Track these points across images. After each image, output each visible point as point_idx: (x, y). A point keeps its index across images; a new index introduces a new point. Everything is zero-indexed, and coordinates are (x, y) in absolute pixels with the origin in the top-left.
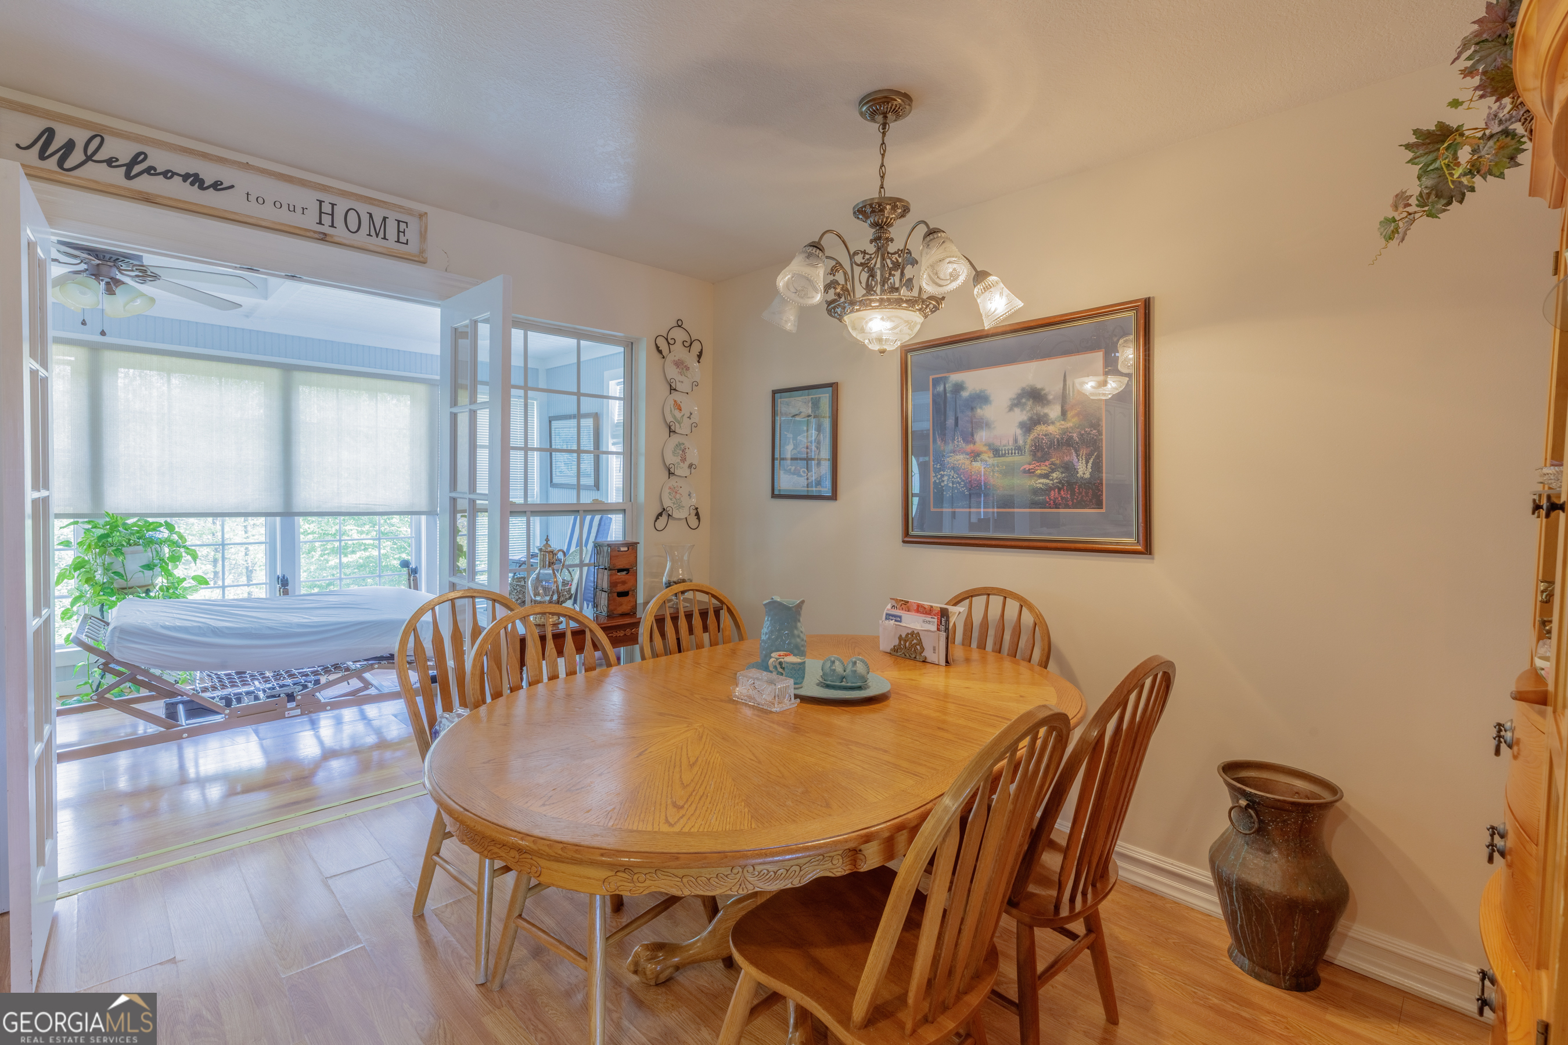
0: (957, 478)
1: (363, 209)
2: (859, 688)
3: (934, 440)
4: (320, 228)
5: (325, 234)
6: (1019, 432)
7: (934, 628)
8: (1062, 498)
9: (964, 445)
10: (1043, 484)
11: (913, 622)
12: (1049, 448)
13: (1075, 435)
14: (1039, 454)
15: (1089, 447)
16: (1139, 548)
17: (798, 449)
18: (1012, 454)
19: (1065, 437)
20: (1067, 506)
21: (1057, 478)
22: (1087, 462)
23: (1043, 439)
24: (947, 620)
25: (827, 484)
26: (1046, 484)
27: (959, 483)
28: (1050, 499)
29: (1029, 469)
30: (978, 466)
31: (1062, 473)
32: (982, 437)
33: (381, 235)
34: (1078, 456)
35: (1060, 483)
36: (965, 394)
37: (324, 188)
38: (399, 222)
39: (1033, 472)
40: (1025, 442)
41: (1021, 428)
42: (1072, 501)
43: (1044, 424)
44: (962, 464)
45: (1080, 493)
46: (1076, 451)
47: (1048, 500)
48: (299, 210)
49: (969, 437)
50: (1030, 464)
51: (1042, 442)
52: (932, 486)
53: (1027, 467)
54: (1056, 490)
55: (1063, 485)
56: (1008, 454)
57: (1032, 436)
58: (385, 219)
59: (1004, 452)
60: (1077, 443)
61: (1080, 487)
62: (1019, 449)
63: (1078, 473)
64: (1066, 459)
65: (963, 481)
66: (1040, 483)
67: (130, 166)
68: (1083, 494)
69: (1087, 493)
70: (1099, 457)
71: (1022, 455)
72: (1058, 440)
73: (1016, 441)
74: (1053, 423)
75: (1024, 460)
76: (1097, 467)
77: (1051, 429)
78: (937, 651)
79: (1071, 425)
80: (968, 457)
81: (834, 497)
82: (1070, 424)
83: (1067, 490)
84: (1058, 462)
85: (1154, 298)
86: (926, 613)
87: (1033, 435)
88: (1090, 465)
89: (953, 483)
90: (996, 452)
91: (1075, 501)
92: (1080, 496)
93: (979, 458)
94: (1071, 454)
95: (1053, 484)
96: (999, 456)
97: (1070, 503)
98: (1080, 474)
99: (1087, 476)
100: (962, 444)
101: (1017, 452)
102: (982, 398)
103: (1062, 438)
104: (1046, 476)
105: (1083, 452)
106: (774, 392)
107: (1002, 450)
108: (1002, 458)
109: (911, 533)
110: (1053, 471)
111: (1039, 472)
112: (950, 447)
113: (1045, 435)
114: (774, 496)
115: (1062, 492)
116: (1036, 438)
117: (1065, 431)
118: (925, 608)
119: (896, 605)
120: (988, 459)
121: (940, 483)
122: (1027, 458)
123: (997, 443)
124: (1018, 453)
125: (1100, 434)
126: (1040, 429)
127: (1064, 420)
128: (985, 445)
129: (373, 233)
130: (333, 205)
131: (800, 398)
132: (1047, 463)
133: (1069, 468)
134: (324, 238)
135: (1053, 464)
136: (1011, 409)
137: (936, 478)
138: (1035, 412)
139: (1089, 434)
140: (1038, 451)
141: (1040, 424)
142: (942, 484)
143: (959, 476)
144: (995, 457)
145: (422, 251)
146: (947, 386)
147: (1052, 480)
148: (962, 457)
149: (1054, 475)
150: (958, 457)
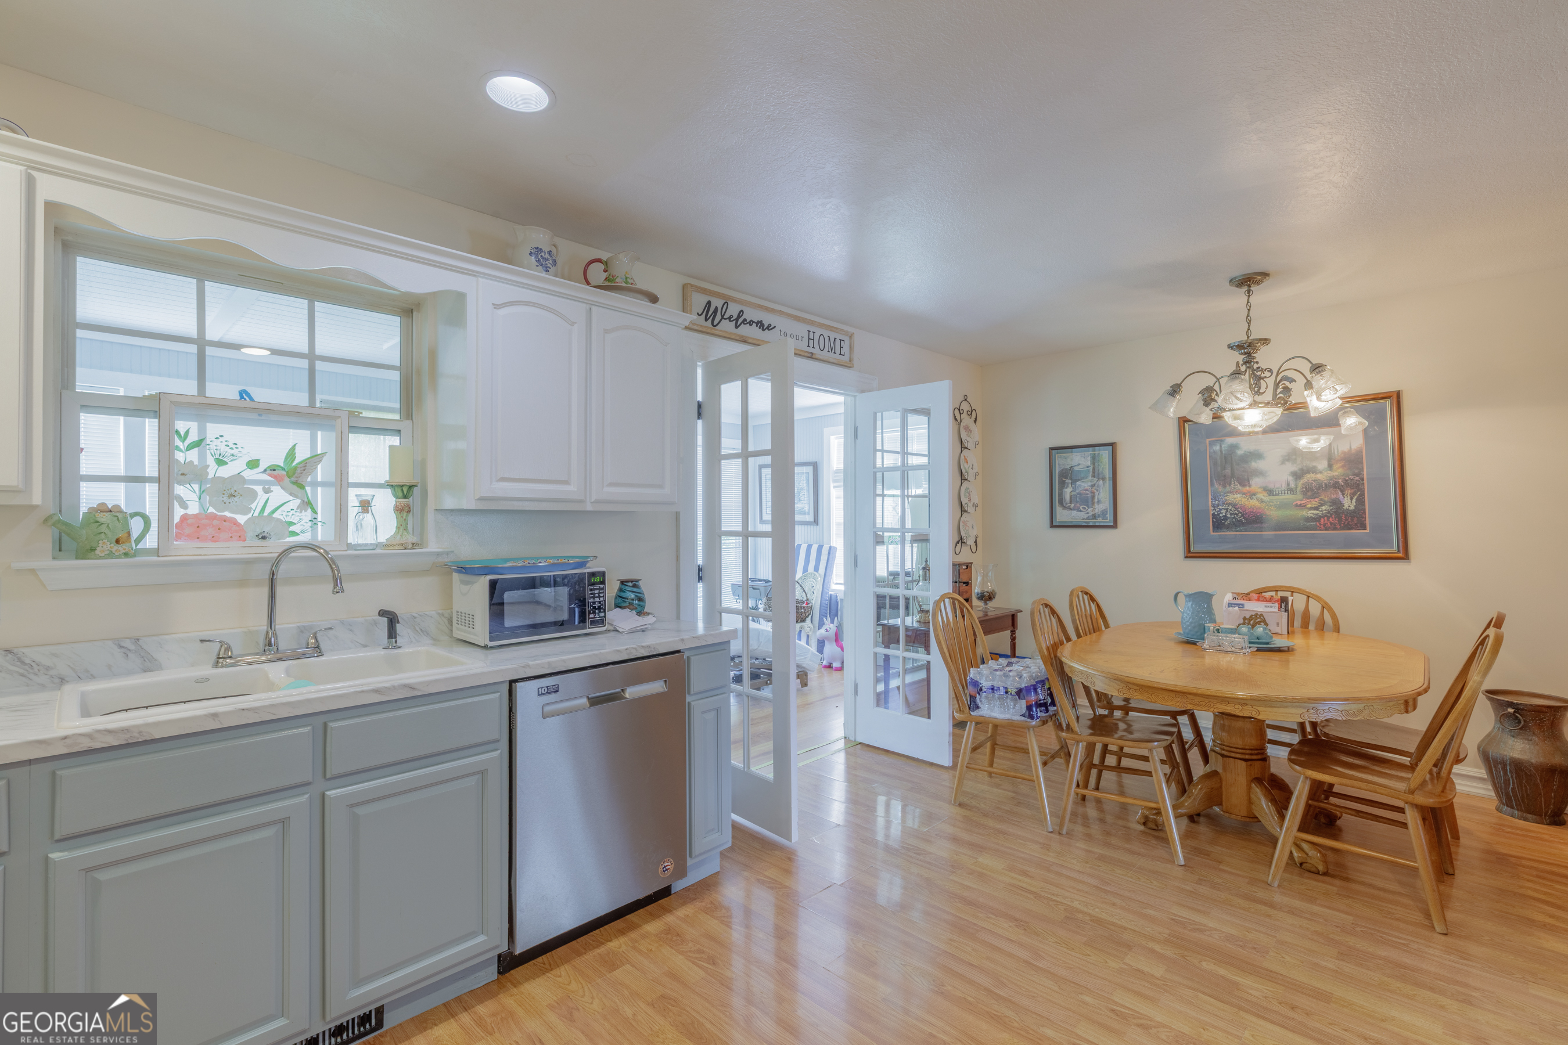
0: (1234, 511)
1: (826, 333)
3: (1212, 484)
4: (811, 350)
5: (812, 353)
6: (1291, 478)
7: (1276, 610)
8: (1331, 523)
9: (1240, 488)
10: (1313, 514)
11: (1255, 607)
12: (1319, 489)
13: (1340, 481)
14: (1309, 494)
15: (1353, 488)
16: (1400, 555)
17: (1077, 491)
18: (1285, 493)
19: (1332, 482)
20: (1335, 529)
21: (1325, 510)
22: (1352, 499)
23: (1312, 483)
24: (1287, 604)
25: (1110, 517)
26: (1316, 514)
27: (1237, 515)
28: (1320, 524)
29: (1301, 504)
30: (1253, 503)
31: (1330, 506)
32: (1256, 483)
33: (833, 351)
34: (1343, 494)
35: (1329, 512)
36: (1240, 452)
37: (812, 323)
38: (841, 340)
39: (1304, 506)
40: (1297, 486)
41: (1293, 476)
42: (1340, 525)
43: (1313, 473)
44: (1239, 501)
45: (1346, 520)
46: (1342, 491)
47: (1318, 525)
48: (800, 338)
49: (1244, 482)
50: (1301, 500)
51: (1311, 486)
52: (1211, 517)
53: (1299, 503)
54: (1326, 518)
55: (1331, 515)
56: (1282, 493)
57: (1302, 481)
58: (835, 338)
59: (1277, 492)
60: (1342, 486)
61: (1346, 516)
62: (1291, 491)
63: (1344, 506)
64: (1333, 497)
65: (1241, 513)
66: (1311, 513)
67: (737, 320)
68: (1349, 520)
69: (1352, 520)
70: (1362, 495)
71: (1293, 494)
72: (1325, 484)
73: (1288, 484)
74: (1321, 472)
75: (1298, 498)
76: (1361, 501)
77: (1319, 476)
78: (1280, 625)
79: (1337, 474)
80: (1244, 496)
81: (1114, 526)
82: (1335, 474)
83: (1335, 518)
84: (1326, 499)
85: (1402, 390)
86: (1267, 601)
87: (1304, 480)
88: (1354, 501)
89: (1231, 514)
90: (1270, 492)
91: (1342, 525)
92: (1347, 522)
93: (1254, 497)
94: (1337, 494)
95: (1322, 514)
96: (1273, 495)
97: (1338, 527)
98: (1346, 506)
99: (1352, 508)
100: (1238, 487)
101: (1289, 492)
102: (1258, 456)
103: (1330, 483)
104: (1316, 508)
105: (1348, 492)
106: (1051, 449)
108: (1276, 497)
109: (1192, 550)
110: (1322, 505)
111: (1309, 506)
112: (1228, 489)
113: (1314, 481)
114: (1052, 526)
115: (1331, 519)
116: (1306, 482)
117: (1331, 478)
118: (1265, 598)
119: (1237, 597)
120: (1263, 497)
121: (1218, 515)
122: (1299, 496)
123: (1271, 486)
124: (1291, 493)
125: (1363, 480)
126: (1310, 477)
127: (1331, 470)
128: (1260, 487)
129: (830, 350)
130: (814, 333)
131: (1078, 454)
132: (1317, 500)
133: (1337, 504)
134: (811, 357)
135: (1321, 499)
136: (1283, 463)
137: (1214, 511)
138: (1305, 465)
139: (1353, 480)
140: (1308, 491)
141: (1310, 473)
142: (1221, 515)
143: (1236, 509)
144: (1269, 496)
145: (850, 360)
146: (1223, 446)
147: (1321, 511)
148: (1238, 496)
149: (1323, 508)
150: (1235, 496)
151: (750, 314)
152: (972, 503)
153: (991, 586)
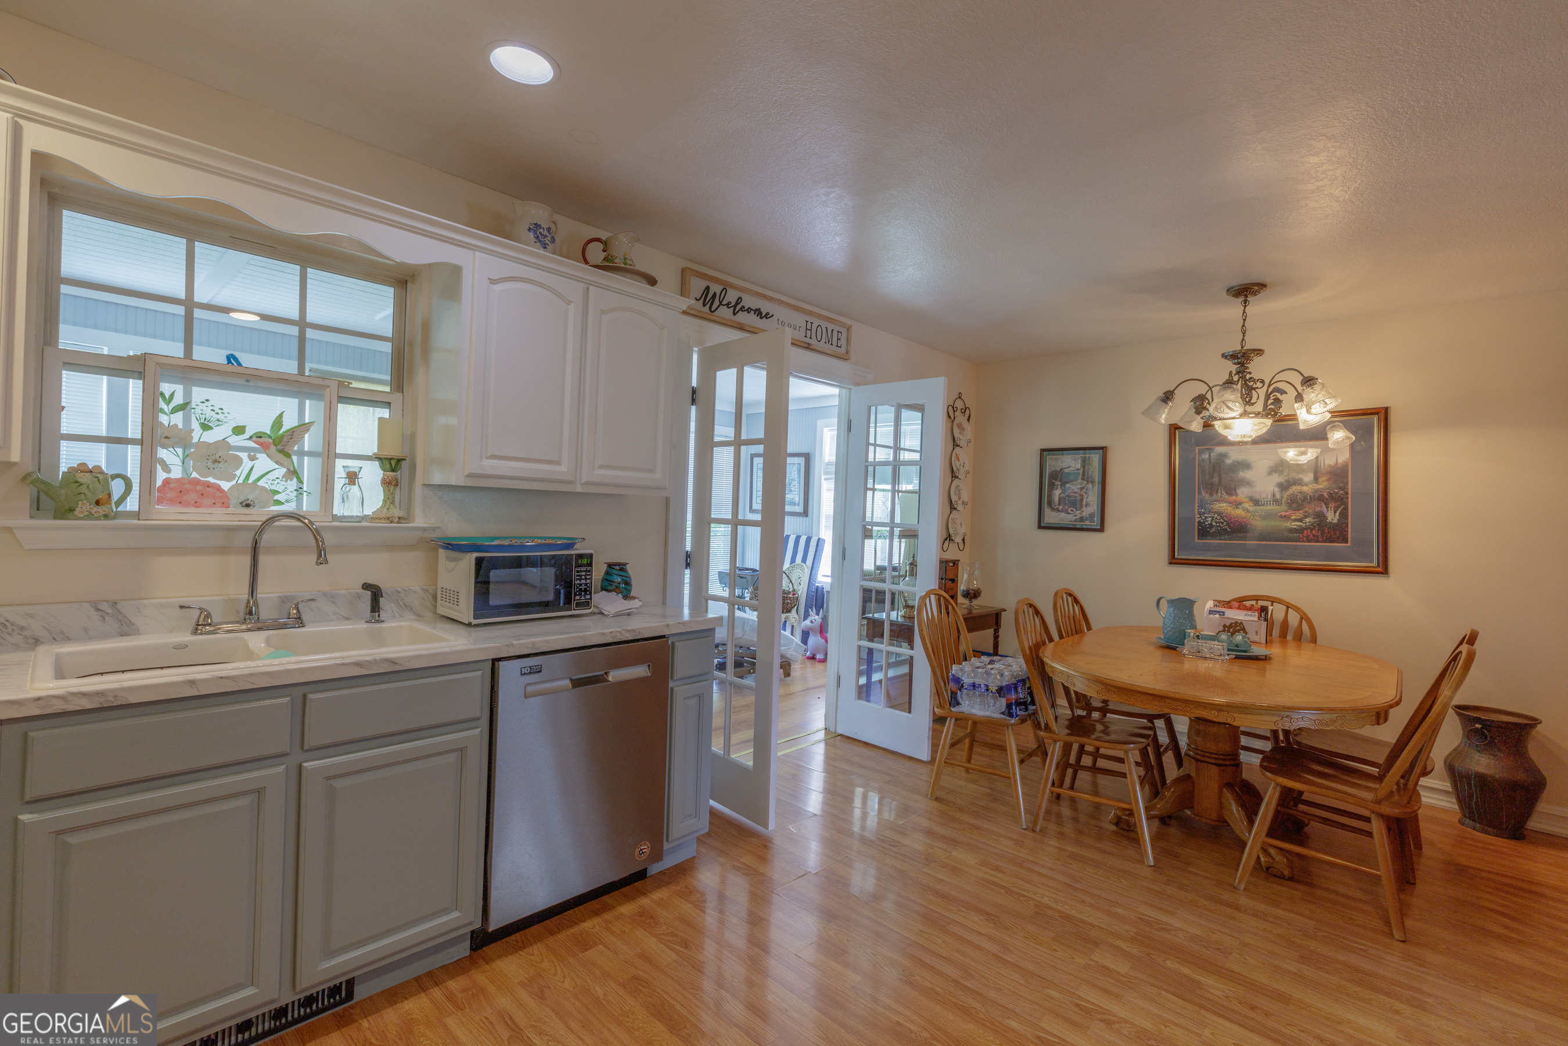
0: (1220, 519)
1: (824, 324)
2: (1245, 651)
3: (1200, 492)
4: (808, 340)
5: (809, 344)
6: (1277, 489)
7: (1256, 619)
8: (1314, 536)
9: (1227, 497)
10: (1297, 525)
11: (1235, 615)
12: (1303, 501)
13: (1325, 494)
14: (1294, 505)
15: (1337, 502)
16: (1380, 569)
17: (1066, 494)
18: (1270, 504)
19: (1317, 495)
20: (1318, 541)
21: (1309, 522)
22: (1335, 512)
23: (1298, 495)
24: (1267, 613)
25: (1097, 520)
26: (1300, 526)
27: (1222, 523)
28: (1303, 536)
29: (1285, 516)
30: (1239, 512)
31: (1314, 518)
32: (1243, 492)
33: (830, 343)
34: (1327, 508)
35: (1312, 525)
36: (1228, 462)
37: (810, 313)
38: (838, 332)
39: (1289, 518)
40: (1282, 497)
41: (1279, 487)
42: (1323, 538)
43: (1299, 485)
44: (1225, 509)
45: (1329, 533)
46: (1326, 504)
47: (1301, 536)
48: (798, 328)
49: (1231, 491)
50: (1286, 512)
51: (1296, 497)
52: (1197, 524)
53: (1284, 514)
54: (1309, 530)
55: (1315, 527)
56: (1267, 504)
57: (1288, 493)
58: (833, 330)
59: (1263, 503)
60: (1327, 499)
61: (1329, 528)
62: (1277, 502)
63: (1327, 519)
64: (1318, 509)
65: (1226, 521)
66: (1294, 525)
67: (735, 306)
68: (1332, 533)
69: (1335, 533)
70: (1346, 509)
71: (1279, 505)
72: (1310, 496)
73: (1274, 495)
74: (1306, 485)
75: (1282, 509)
76: (1344, 515)
77: (1305, 489)
78: (1259, 634)
80: (1230, 505)
81: (1101, 529)
82: (1321, 486)
83: (1318, 530)
84: (1310, 511)
85: (1390, 407)
86: (1247, 610)
87: (1290, 491)
88: (1337, 514)
89: (1216, 523)
90: (1256, 502)
91: (1325, 538)
92: (1329, 535)
93: (1240, 507)
94: (1321, 506)
95: (1306, 526)
96: (1259, 506)
97: (1321, 539)
98: (1329, 519)
99: (1335, 521)
100: (1225, 496)
101: (1274, 503)
102: (1246, 466)
103: (1315, 496)
104: (1300, 520)
105: (1332, 505)
106: (1043, 450)
107: (1261, 501)
108: (1262, 507)
109: (1176, 556)
110: (1306, 517)
111: (1294, 517)
112: (1215, 497)
113: (1300, 493)
114: (1040, 527)
115: (1314, 532)
116: (1291, 494)
117: (1317, 491)
118: (1246, 606)
119: (1218, 604)
120: (1248, 507)
121: (1204, 523)
122: (1284, 507)
123: (1257, 496)
124: (1276, 504)
125: (1347, 494)
126: (1295, 489)
127: (1316, 483)
128: (1247, 497)
129: (827, 342)
130: (812, 323)
131: (1069, 456)
132: (1301, 512)
133: (1320, 516)
134: (808, 347)
135: (1305, 512)
136: (1270, 473)
137: (1200, 519)
138: (1291, 476)
139: (1337, 493)
140: (1293, 503)
141: (1296, 485)
142: (1206, 523)
143: (1222, 518)
144: (1255, 506)
145: (847, 352)
146: (1212, 454)
147: (1305, 523)
148: (1225, 504)
149: (1307, 520)
150: (1221, 505)
151: (749, 301)
152: (961, 501)
153: (976, 584)
